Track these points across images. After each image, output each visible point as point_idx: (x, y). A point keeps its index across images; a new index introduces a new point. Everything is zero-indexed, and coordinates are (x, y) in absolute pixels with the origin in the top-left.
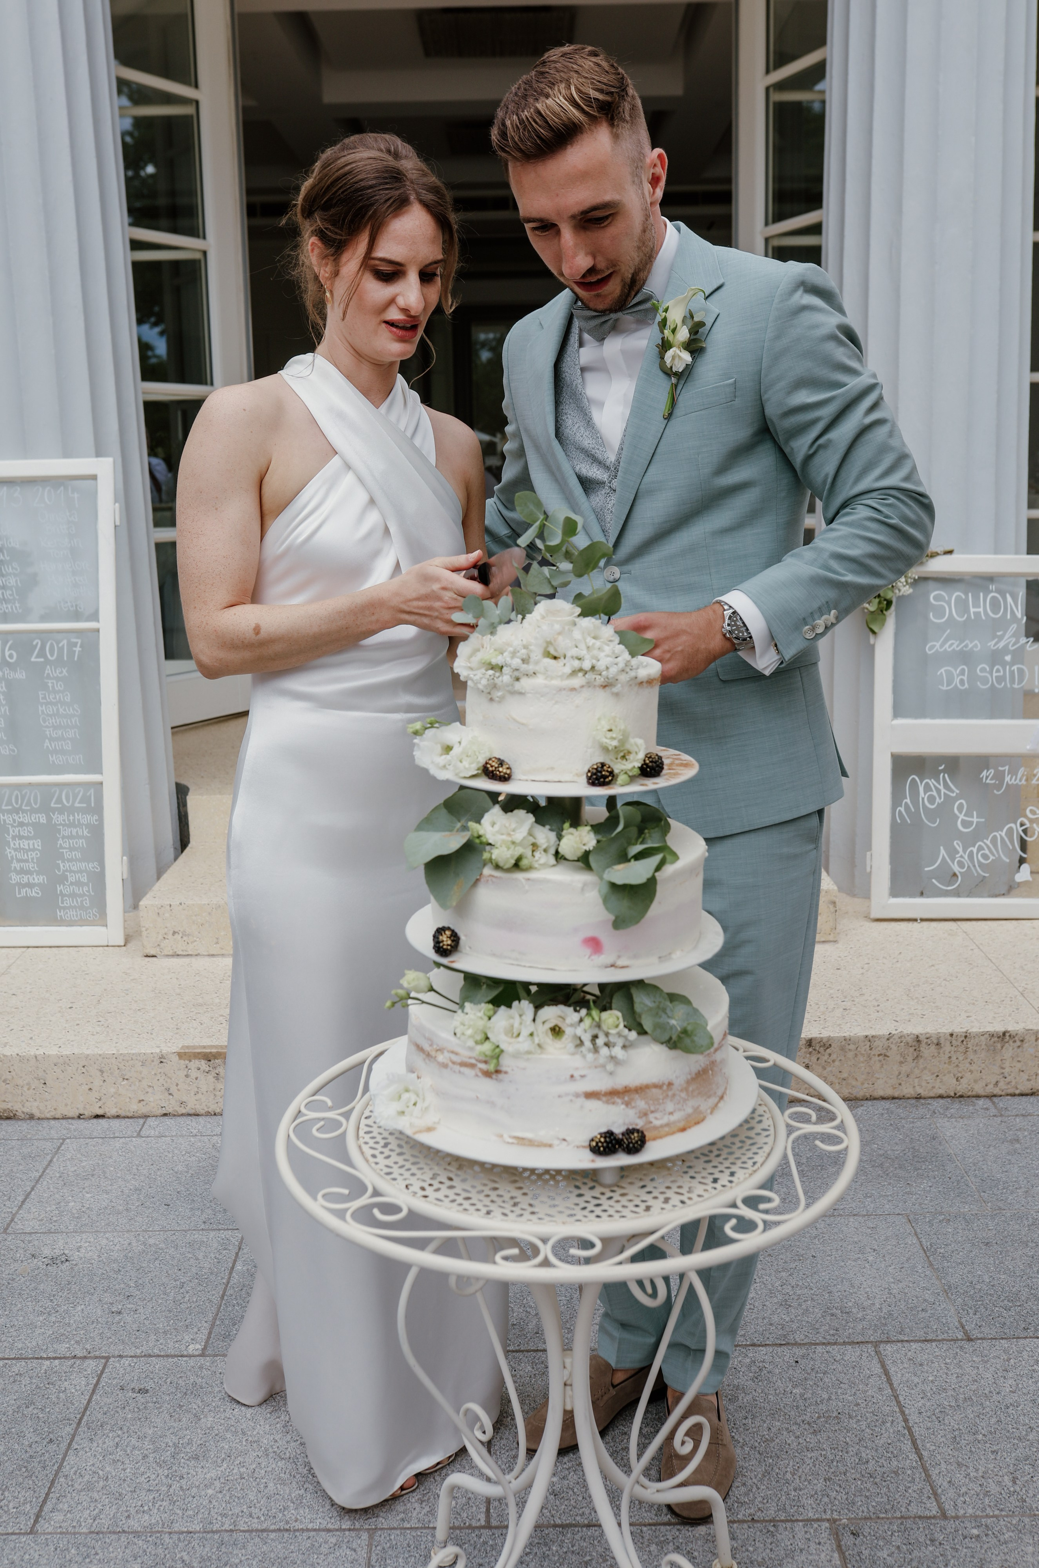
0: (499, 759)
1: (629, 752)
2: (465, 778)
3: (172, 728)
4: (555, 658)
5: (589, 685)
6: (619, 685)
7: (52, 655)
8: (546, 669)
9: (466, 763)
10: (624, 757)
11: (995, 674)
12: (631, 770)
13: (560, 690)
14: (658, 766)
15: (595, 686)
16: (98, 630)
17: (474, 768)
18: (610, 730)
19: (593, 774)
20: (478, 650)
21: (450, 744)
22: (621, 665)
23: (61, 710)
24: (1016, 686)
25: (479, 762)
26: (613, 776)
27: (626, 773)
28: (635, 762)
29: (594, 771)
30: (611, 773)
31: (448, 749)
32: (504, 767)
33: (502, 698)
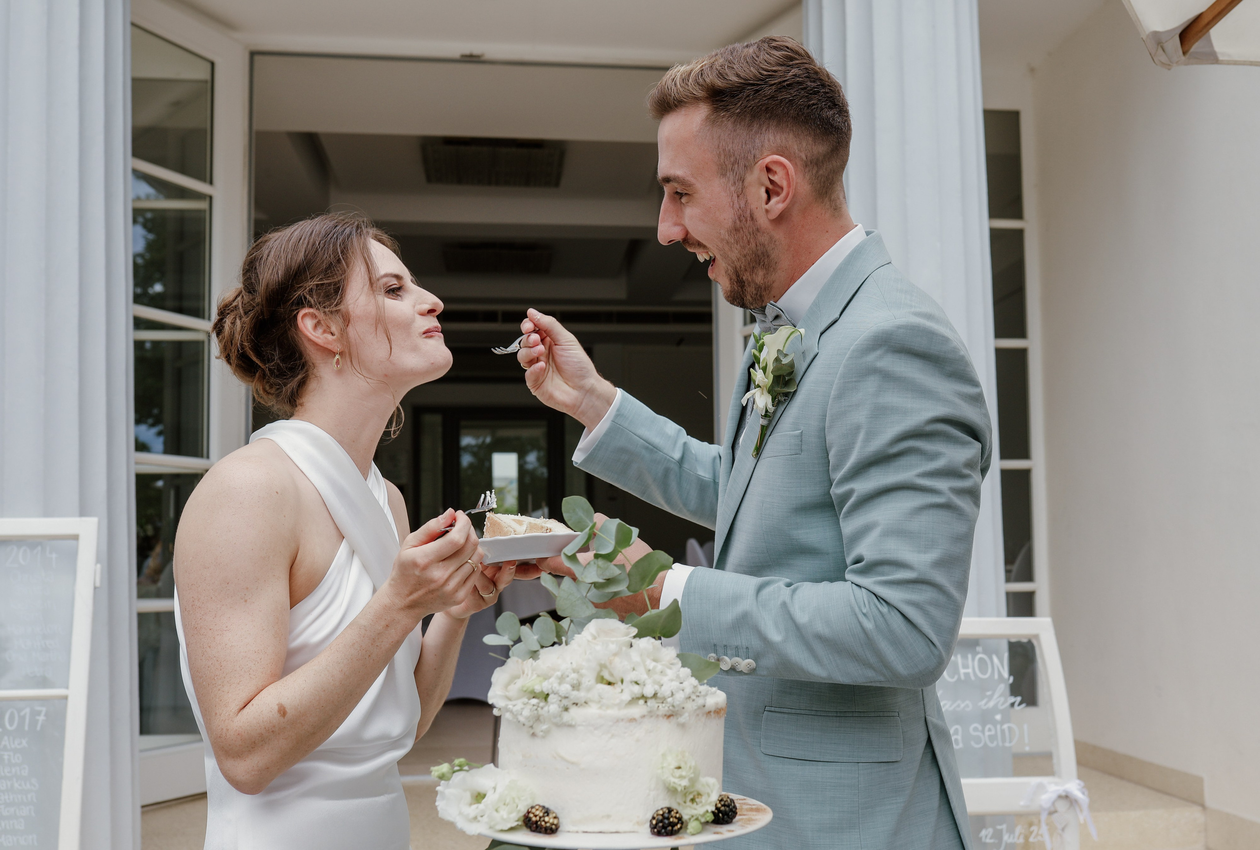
0: (544, 807)
1: (699, 794)
2: (502, 831)
3: (143, 807)
4: (610, 684)
5: (651, 714)
6: (686, 715)
7: (11, 723)
8: (601, 697)
9: (504, 813)
10: (693, 800)
11: (987, 733)
12: (703, 815)
13: (618, 721)
14: (731, 810)
15: (658, 716)
16: (65, 698)
17: (513, 817)
18: (679, 768)
19: (658, 822)
20: (518, 677)
21: (482, 791)
22: (688, 690)
23: (16, 785)
24: (1007, 744)
25: (519, 811)
26: (682, 823)
27: (697, 819)
28: (707, 806)
29: (660, 818)
30: (680, 819)
31: (479, 797)
32: (551, 816)
33: (547, 733)
